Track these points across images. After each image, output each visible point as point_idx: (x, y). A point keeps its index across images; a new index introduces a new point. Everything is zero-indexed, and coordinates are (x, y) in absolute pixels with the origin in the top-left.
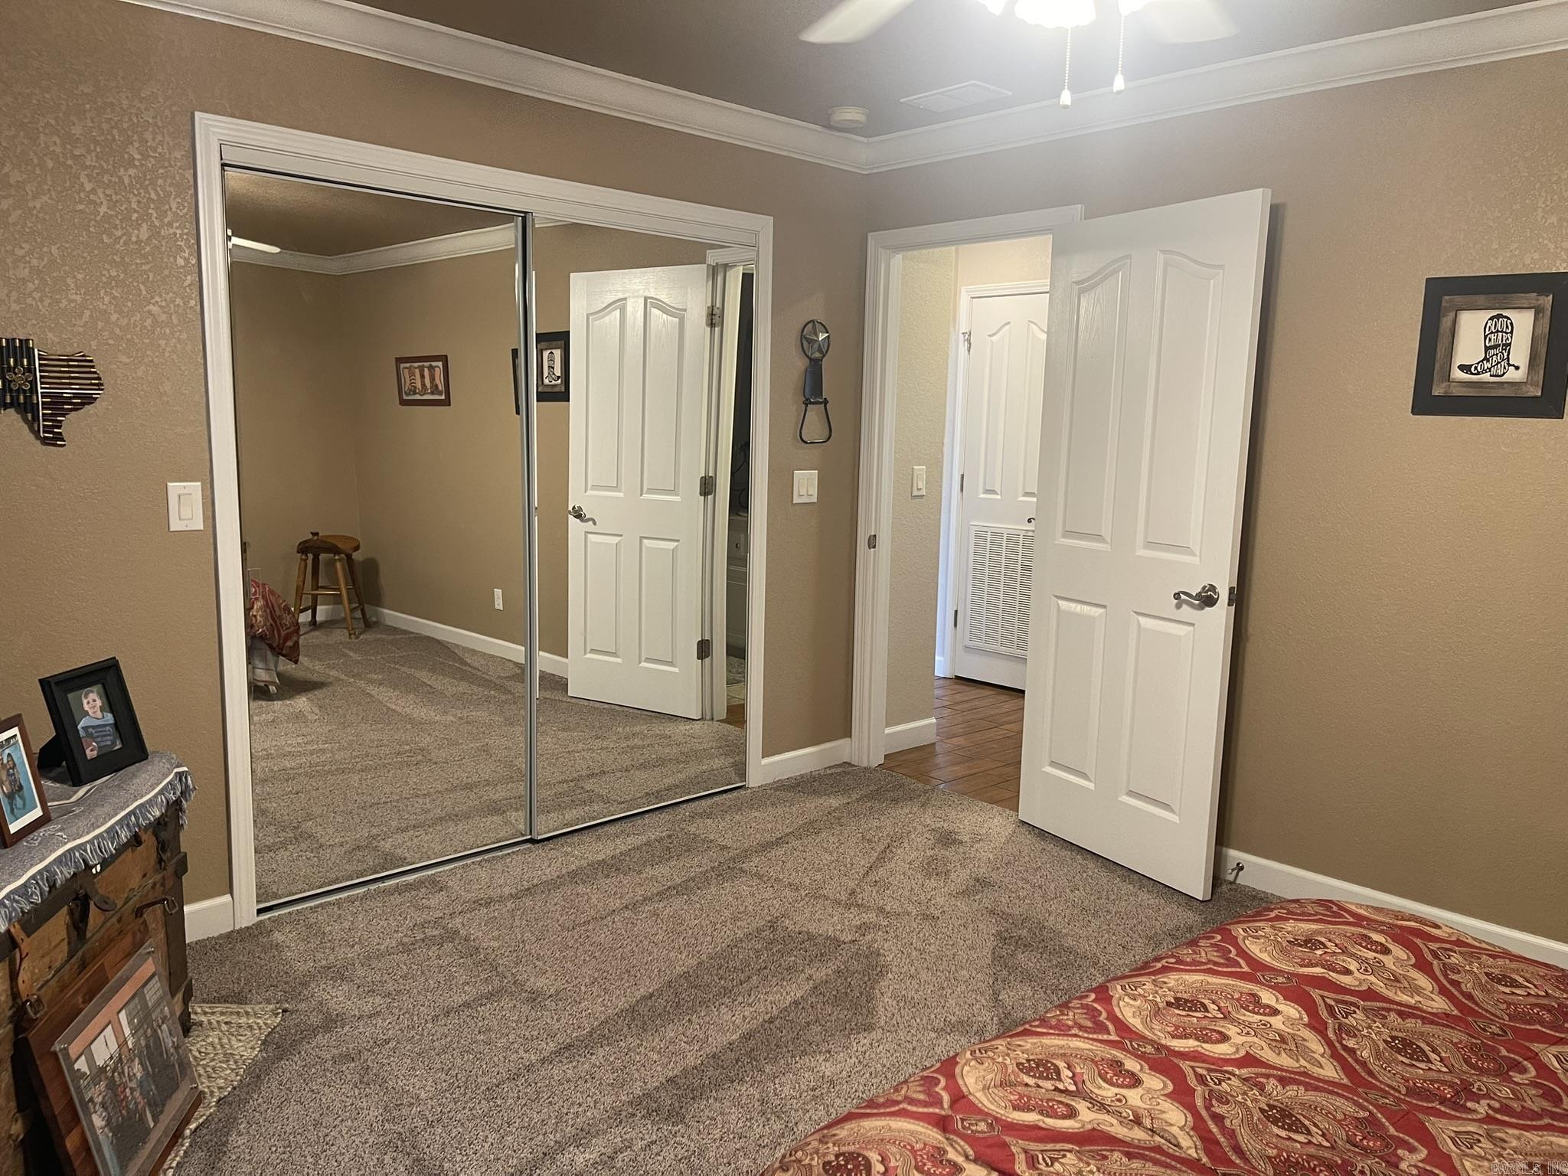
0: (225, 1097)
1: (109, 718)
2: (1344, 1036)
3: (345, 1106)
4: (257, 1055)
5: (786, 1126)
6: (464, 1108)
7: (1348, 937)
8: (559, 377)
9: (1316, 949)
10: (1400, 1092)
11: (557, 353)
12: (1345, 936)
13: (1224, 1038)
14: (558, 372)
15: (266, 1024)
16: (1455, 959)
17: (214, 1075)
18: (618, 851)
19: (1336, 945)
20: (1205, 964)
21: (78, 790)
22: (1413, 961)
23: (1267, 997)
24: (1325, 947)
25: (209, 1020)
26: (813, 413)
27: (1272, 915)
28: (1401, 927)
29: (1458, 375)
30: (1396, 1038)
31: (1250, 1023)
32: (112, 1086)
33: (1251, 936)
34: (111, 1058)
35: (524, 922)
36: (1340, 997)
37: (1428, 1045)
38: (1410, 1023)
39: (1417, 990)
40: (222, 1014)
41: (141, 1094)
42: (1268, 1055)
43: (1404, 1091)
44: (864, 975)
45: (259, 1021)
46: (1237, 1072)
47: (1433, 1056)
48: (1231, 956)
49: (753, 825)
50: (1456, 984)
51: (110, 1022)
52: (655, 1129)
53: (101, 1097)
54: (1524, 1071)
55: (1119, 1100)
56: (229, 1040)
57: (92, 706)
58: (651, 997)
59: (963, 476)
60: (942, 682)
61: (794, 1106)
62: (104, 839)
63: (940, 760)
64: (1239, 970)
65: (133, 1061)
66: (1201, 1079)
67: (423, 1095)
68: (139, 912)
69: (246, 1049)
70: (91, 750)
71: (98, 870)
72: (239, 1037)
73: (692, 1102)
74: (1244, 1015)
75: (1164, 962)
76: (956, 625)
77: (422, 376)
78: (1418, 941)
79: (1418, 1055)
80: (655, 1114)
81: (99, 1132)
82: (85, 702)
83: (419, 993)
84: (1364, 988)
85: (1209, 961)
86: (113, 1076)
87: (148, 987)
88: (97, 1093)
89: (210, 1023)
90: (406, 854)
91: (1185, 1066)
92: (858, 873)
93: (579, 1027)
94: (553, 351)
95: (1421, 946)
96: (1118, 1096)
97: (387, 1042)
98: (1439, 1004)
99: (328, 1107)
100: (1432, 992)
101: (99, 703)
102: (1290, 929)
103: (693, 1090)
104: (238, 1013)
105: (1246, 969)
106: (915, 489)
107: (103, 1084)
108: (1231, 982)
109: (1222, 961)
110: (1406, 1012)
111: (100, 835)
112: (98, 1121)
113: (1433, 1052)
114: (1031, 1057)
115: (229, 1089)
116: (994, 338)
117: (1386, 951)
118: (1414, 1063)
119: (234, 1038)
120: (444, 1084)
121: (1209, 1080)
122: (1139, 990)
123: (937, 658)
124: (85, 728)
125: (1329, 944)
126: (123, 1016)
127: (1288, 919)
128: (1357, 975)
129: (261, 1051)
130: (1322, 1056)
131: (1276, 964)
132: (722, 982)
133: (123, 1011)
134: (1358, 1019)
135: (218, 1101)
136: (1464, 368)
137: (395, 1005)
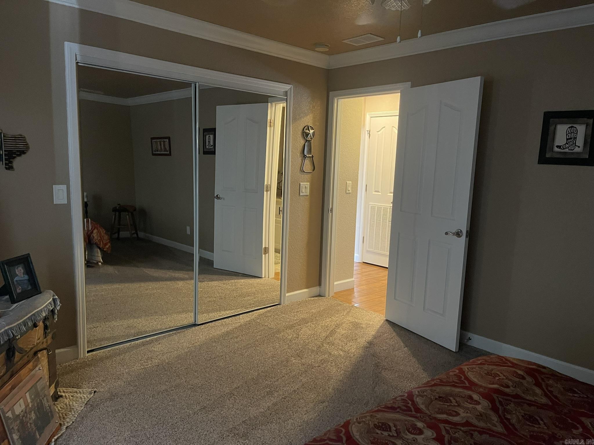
0: (69, 426)
1: (26, 277)
2: (506, 413)
3: (116, 431)
4: (83, 409)
5: (288, 441)
6: (162, 432)
7: (509, 372)
8: (212, 146)
9: (496, 377)
10: (527, 437)
11: (212, 136)
12: (508, 372)
13: (458, 414)
14: (212, 143)
15: (87, 397)
16: (551, 382)
17: (65, 417)
18: (229, 329)
19: (504, 375)
20: (451, 382)
21: (13, 305)
22: (534, 382)
23: (476, 397)
24: (500, 376)
25: (65, 395)
26: (308, 161)
27: (479, 362)
28: (530, 368)
29: (556, 149)
30: (527, 414)
31: (468, 408)
32: (22, 422)
33: (470, 371)
34: (22, 411)
35: (191, 357)
36: (505, 397)
37: (539, 417)
38: (532, 408)
39: (535, 394)
40: (70, 392)
41: (34, 425)
42: (475, 422)
43: (529, 436)
44: (322, 380)
45: (85, 396)
46: (462, 429)
47: (541, 422)
48: (462, 379)
49: (282, 319)
50: (551, 392)
51: (22, 397)
52: (237, 441)
53: (17, 427)
54: (577, 428)
55: (414, 440)
56: (72, 403)
57: (20, 272)
58: (238, 388)
59: (366, 185)
60: (358, 264)
61: (292, 433)
62: (21, 325)
63: (356, 294)
64: (465, 385)
65: (31, 412)
66: (448, 432)
67: (146, 427)
68: (36, 353)
69: (78, 407)
70: (19, 290)
71: (19, 337)
72: (77, 402)
73: (252, 431)
74: (467, 405)
75: (435, 381)
76: (363, 242)
77: (161, 145)
78: (537, 374)
79: (535, 421)
80: (237, 435)
81: (15, 441)
82: (17, 271)
83: (148, 385)
84: (514, 393)
85: (454, 382)
86: (22, 419)
87: (38, 383)
88: (15, 426)
89: (66, 396)
90: (147, 330)
91: (441, 426)
92: (322, 339)
93: (210, 400)
94: (210, 135)
95: (537, 376)
96: (414, 439)
97: (134, 405)
98: (544, 400)
99: (109, 431)
100: (541, 395)
101: (22, 271)
102: (486, 368)
103: (252, 426)
104: (76, 392)
105: (467, 385)
106: (347, 190)
107: (18, 422)
108: (462, 390)
109: (459, 382)
110: (531, 404)
111: (20, 323)
112: (15, 437)
113: (541, 420)
114: (380, 421)
115: (71, 423)
116: (379, 133)
117: (523, 378)
118: (533, 425)
119: (74, 402)
120: (155, 422)
121: (451, 432)
122: (425, 393)
123: (355, 255)
124: (16, 281)
125: (501, 375)
126: (27, 394)
127: (485, 364)
128: (511, 388)
129: (84, 408)
130: (497, 422)
131: (480, 383)
132: (267, 382)
133: (28, 393)
134: (511, 407)
135: (67, 428)
136: (559, 147)
137: (138, 390)
